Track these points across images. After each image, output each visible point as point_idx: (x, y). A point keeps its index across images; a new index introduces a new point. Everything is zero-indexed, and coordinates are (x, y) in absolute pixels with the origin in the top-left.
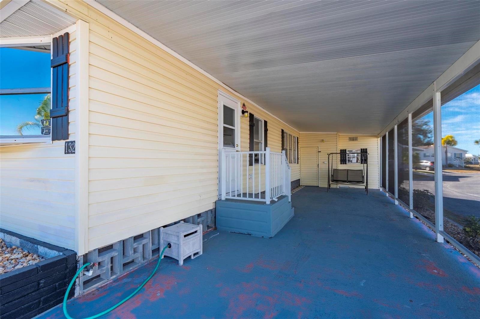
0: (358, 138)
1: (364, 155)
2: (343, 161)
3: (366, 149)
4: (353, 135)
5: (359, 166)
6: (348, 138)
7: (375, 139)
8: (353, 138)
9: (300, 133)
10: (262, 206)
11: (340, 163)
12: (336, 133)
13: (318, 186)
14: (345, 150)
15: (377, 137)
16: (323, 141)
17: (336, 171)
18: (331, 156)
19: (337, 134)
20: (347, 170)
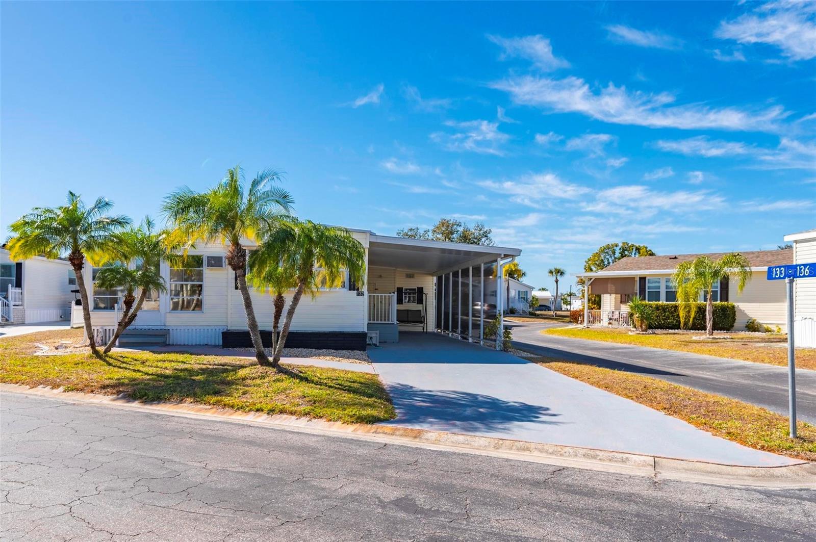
0: (415, 275)
1: (419, 294)
2: (400, 301)
3: (422, 288)
4: (410, 271)
5: (414, 306)
6: (405, 275)
7: (431, 278)
8: (410, 275)
10: (392, 325)
12: (394, 268)
14: (402, 288)
15: (433, 275)
16: (381, 276)
17: (398, 311)
19: (395, 270)
20: (408, 310)
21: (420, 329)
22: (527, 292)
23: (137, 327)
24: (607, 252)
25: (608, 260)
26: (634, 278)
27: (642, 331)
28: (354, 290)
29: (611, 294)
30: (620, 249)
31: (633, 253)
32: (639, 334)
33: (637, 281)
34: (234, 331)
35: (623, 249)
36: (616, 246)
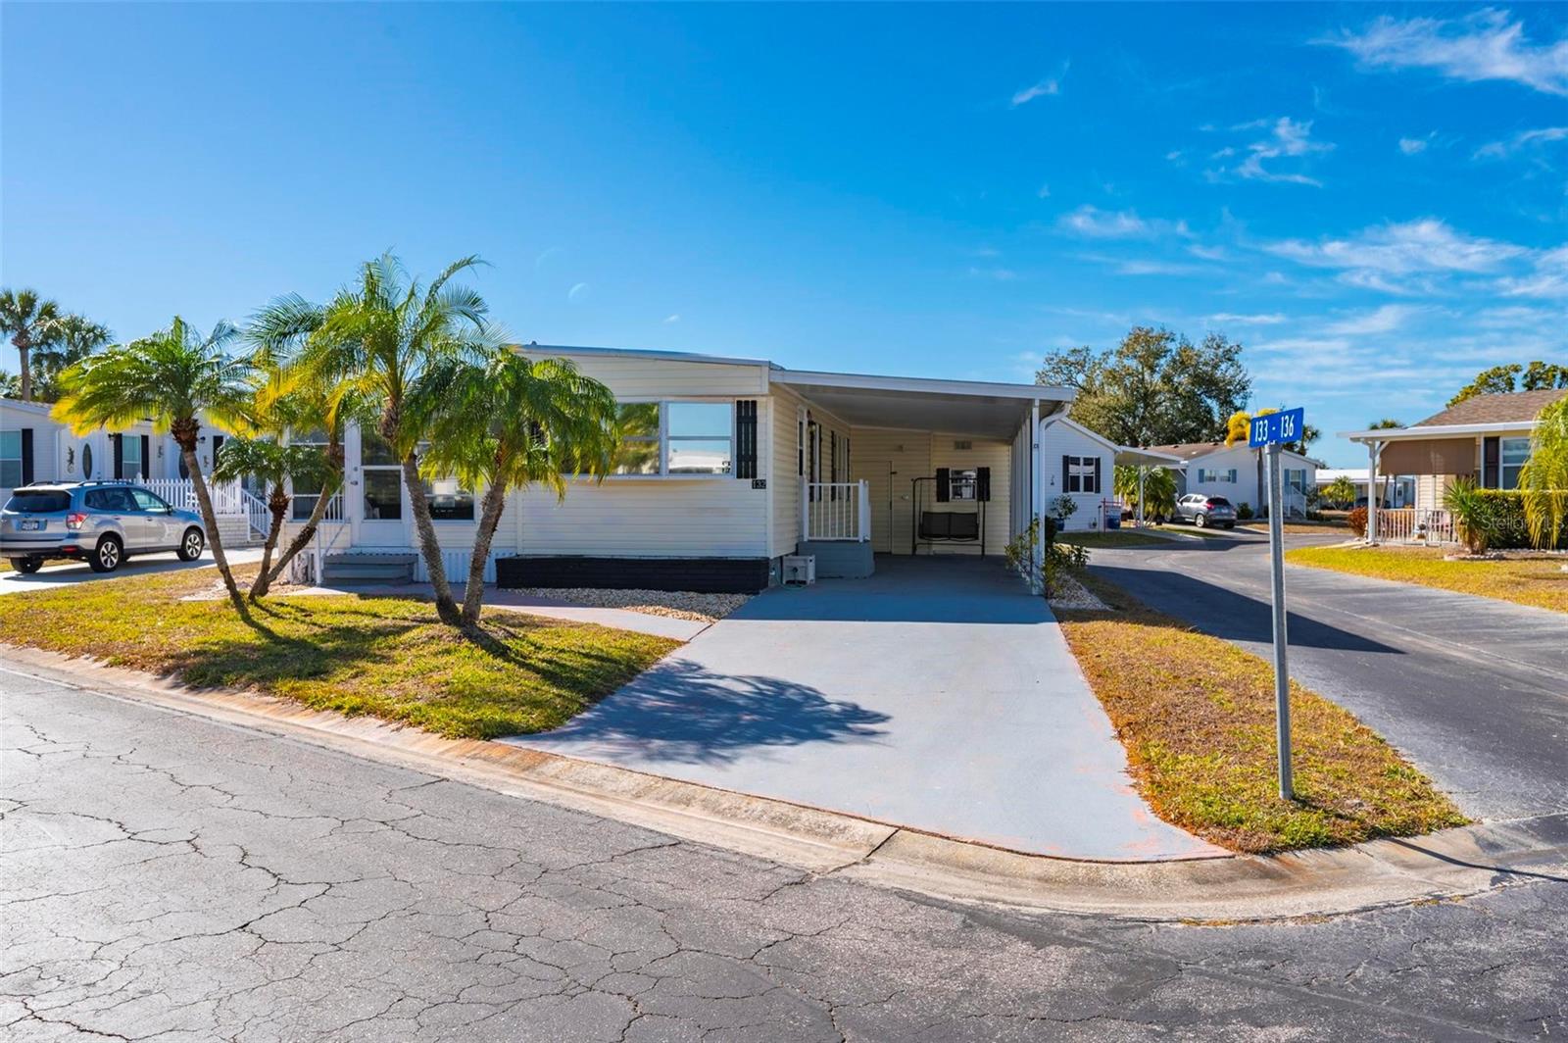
0: (973, 444)
1: (983, 482)
2: (942, 496)
3: (988, 469)
4: (962, 436)
5: (974, 506)
6: (952, 444)
7: (1005, 447)
8: (964, 442)
9: (852, 426)
11: (935, 499)
12: (927, 431)
13: (890, 553)
14: (948, 470)
15: (1008, 442)
16: (900, 448)
17: (928, 515)
18: (918, 483)
19: (929, 434)
20: (950, 514)
21: (977, 551)
22: (1304, 471)
23: (364, 551)
24: (1494, 385)
26: (1474, 439)
27: (1474, 553)
28: (747, 477)
29: (1435, 475)
30: (1526, 376)
31: (1556, 385)
32: (1464, 559)
33: (1479, 446)
34: (528, 557)
35: (1532, 376)
36: (1516, 370)
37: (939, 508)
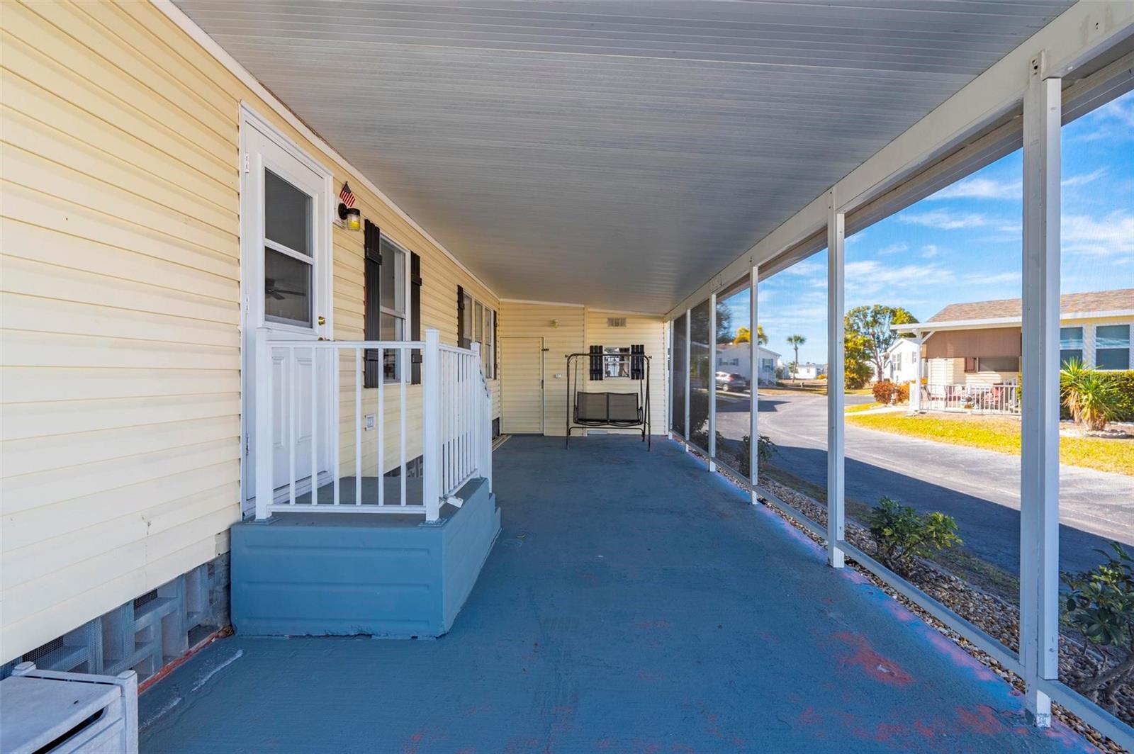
0: (627, 320)
1: (636, 359)
2: (596, 373)
3: (642, 346)
4: (616, 313)
5: (628, 386)
6: (606, 320)
7: (660, 325)
8: (617, 319)
9: (501, 300)
11: (589, 377)
12: (583, 306)
13: (543, 434)
14: (601, 347)
15: (662, 319)
16: (553, 323)
17: (582, 396)
18: (573, 360)
19: (584, 309)
20: (608, 394)
21: (638, 435)
22: (772, 360)
24: (857, 316)
25: (858, 325)
30: (872, 312)
31: (887, 317)
35: (875, 312)
36: (868, 309)
37: (593, 387)
